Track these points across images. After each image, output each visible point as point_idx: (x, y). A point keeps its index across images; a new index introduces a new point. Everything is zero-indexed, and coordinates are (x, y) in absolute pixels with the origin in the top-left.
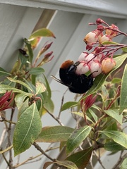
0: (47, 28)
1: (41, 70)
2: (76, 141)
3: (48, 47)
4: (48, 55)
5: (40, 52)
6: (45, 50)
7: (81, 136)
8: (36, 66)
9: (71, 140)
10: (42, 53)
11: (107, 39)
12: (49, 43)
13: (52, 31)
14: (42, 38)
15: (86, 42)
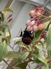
0: (9, 8)
1: (7, 26)
2: (22, 59)
3: (10, 16)
4: (11, 20)
5: (7, 18)
6: (9, 17)
7: (24, 56)
8: (5, 24)
9: (20, 58)
10: (8, 18)
11: (40, 14)
12: (11, 14)
13: (12, 9)
14: (7, 12)
15: (30, 15)
